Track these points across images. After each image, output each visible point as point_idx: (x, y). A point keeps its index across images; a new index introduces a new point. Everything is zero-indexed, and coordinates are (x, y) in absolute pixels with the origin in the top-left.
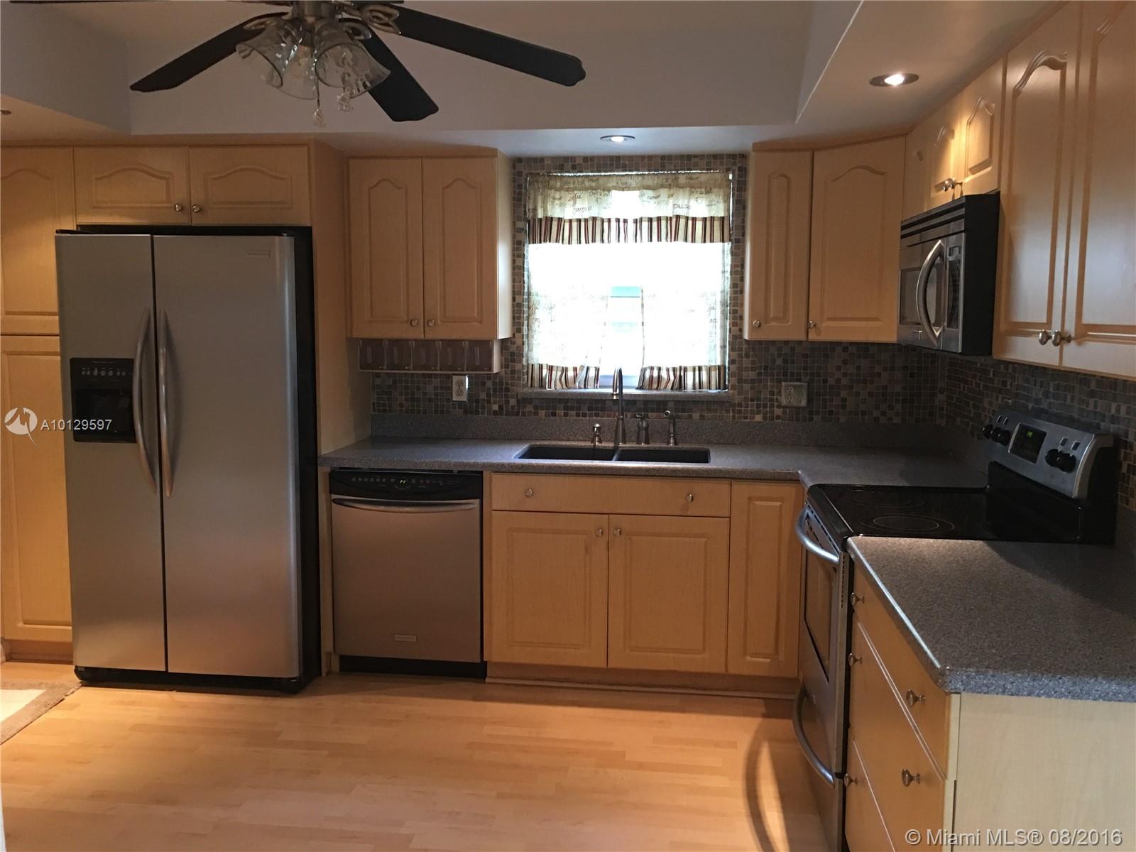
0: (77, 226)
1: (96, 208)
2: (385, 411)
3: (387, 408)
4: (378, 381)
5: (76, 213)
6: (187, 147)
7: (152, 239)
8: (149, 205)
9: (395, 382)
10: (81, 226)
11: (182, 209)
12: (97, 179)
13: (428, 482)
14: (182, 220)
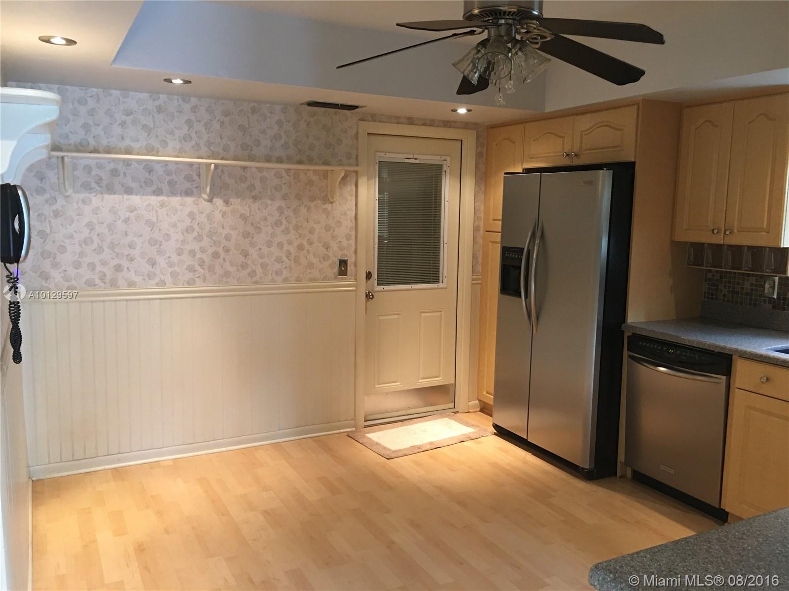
0: (523, 169)
1: (531, 158)
2: (712, 298)
3: (714, 297)
4: (709, 276)
5: (523, 162)
6: (574, 116)
7: (541, 175)
8: (553, 154)
9: (721, 277)
10: (525, 169)
11: (567, 155)
12: (534, 140)
13: (688, 354)
14: (566, 162)
